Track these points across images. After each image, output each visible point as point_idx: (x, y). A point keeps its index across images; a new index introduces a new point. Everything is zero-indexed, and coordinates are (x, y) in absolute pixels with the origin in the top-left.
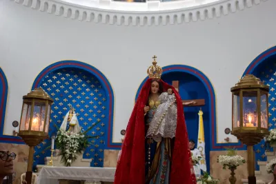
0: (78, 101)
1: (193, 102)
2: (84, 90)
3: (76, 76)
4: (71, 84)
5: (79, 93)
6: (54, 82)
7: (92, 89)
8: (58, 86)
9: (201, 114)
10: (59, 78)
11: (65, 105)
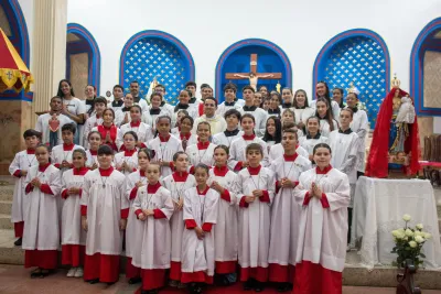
0: (159, 71)
1: (271, 75)
2: (163, 59)
3: (156, 46)
4: (152, 53)
5: (159, 62)
6: (136, 51)
7: (172, 59)
8: (140, 55)
9: (278, 86)
10: (140, 47)
11: (147, 74)
